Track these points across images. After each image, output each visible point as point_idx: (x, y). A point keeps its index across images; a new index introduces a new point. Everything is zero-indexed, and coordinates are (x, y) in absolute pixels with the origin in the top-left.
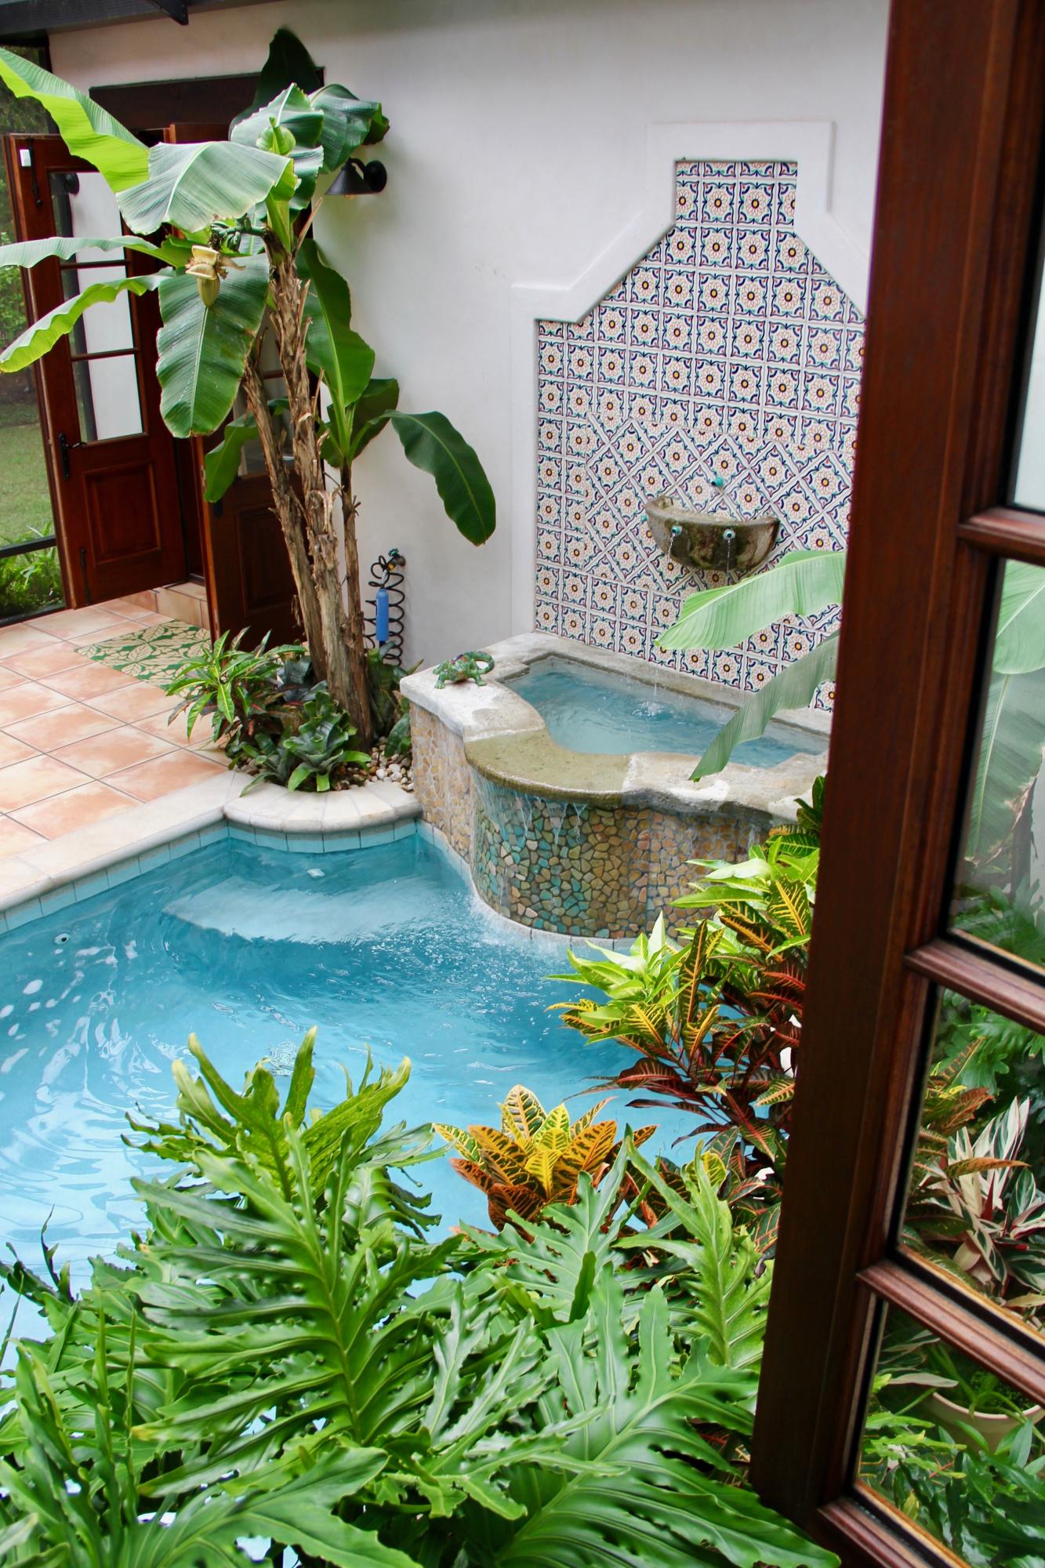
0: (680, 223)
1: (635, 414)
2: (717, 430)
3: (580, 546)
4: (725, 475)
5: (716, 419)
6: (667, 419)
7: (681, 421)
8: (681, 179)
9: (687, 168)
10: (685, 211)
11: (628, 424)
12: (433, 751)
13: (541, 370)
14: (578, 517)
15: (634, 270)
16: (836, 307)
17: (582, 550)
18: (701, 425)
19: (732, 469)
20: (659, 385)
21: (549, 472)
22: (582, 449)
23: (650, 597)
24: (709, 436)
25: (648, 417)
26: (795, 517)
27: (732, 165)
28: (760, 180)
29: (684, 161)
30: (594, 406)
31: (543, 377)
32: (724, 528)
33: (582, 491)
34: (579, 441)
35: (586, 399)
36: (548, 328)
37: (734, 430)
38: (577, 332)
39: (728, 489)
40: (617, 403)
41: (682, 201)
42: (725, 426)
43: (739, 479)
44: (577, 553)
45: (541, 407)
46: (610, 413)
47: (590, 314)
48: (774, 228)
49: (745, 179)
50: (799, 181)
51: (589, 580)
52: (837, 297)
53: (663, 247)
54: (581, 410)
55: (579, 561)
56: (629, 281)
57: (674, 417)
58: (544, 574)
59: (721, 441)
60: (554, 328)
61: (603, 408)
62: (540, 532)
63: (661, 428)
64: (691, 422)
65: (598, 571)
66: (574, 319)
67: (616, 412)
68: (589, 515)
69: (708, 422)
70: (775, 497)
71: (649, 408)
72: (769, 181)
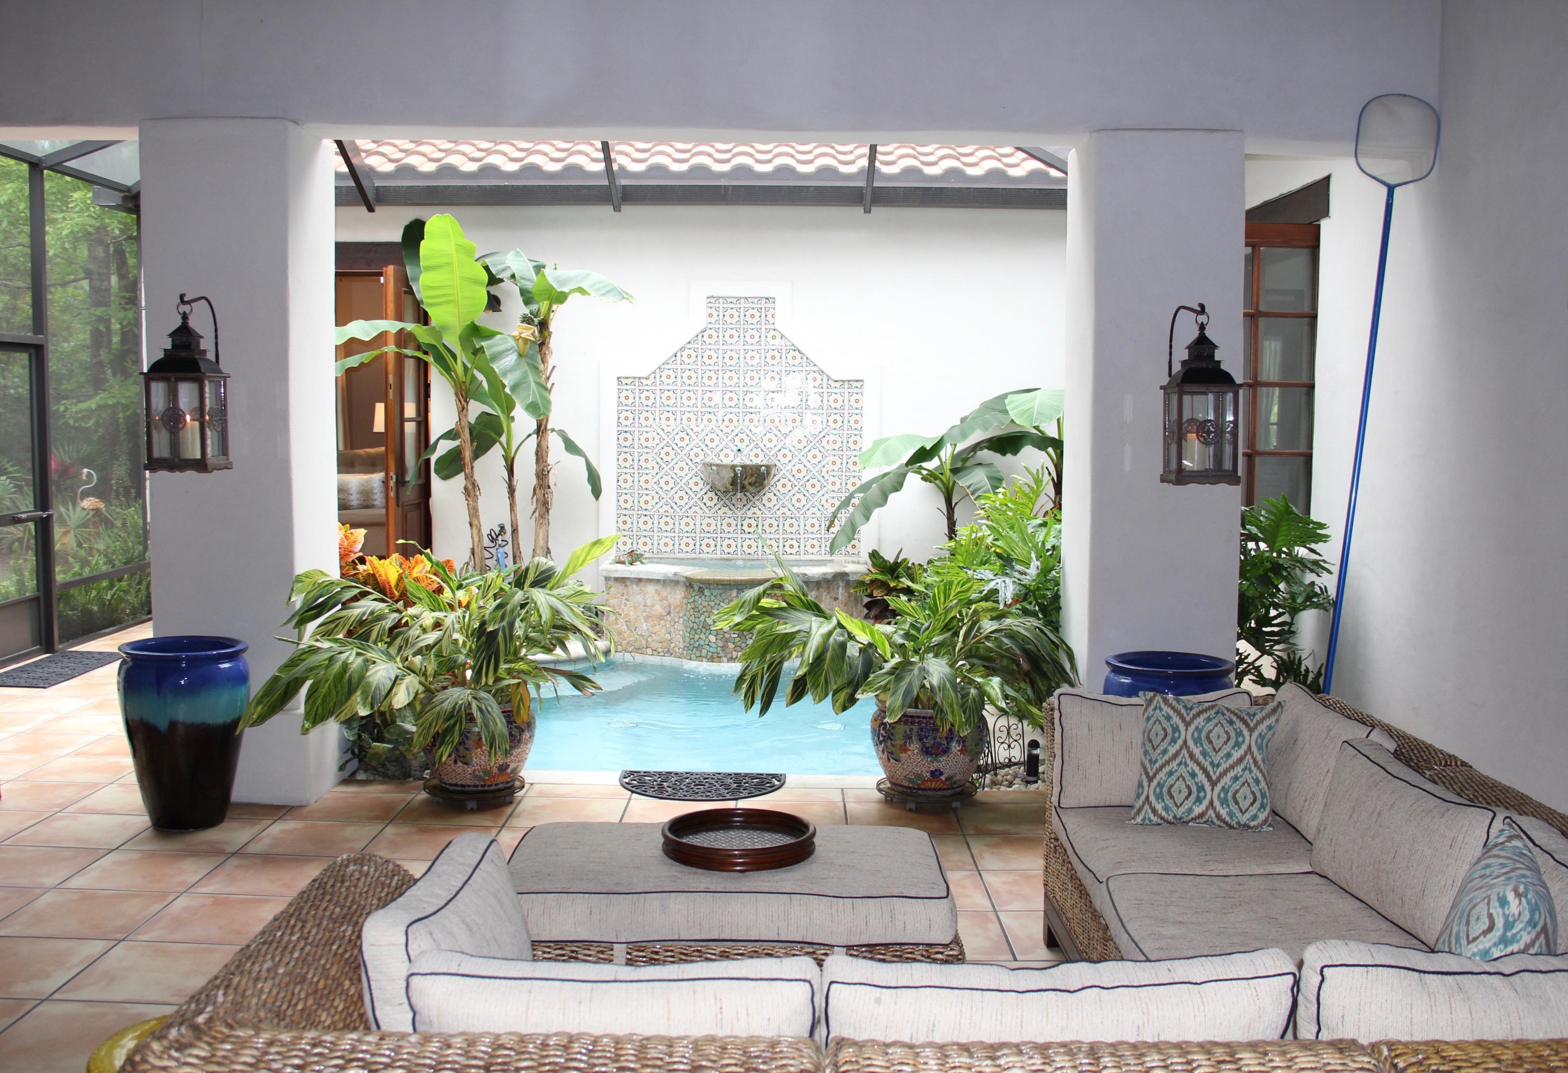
0: (710, 326)
1: (685, 421)
2: (737, 424)
3: (649, 498)
4: (741, 446)
5: (735, 419)
6: (705, 421)
7: (714, 422)
8: (710, 305)
9: (713, 300)
10: (713, 320)
11: (680, 428)
12: (625, 604)
13: (620, 404)
14: (647, 482)
15: (682, 349)
16: (798, 360)
17: (650, 501)
18: (726, 423)
19: (747, 442)
20: (699, 405)
21: (626, 460)
22: (649, 444)
23: (698, 518)
24: (732, 428)
25: (693, 424)
26: (783, 460)
27: (739, 299)
28: (754, 306)
29: (712, 297)
30: (657, 420)
31: (620, 408)
32: (761, 466)
33: (650, 466)
34: (647, 440)
35: (651, 417)
36: (624, 381)
37: (747, 422)
38: (645, 382)
39: (744, 453)
40: (672, 417)
41: (710, 315)
42: (741, 421)
43: (750, 447)
44: (646, 502)
45: (619, 424)
46: (668, 423)
47: (654, 372)
48: (763, 327)
49: (746, 305)
50: (777, 305)
51: (656, 516)
52: (799, 356)
53: (700, 337)
54: (648, 423)
55: (649, 507)
56: (679, 355)
57: (710, 420)
58: (622, 518)
59: (739, 429)
60: (629, 381)
61: (663, 421)
62: (619, 495)
63: (702, 427)
64: (720, 422)
65: (662, 510)
66: (645, 376)
67: (672, 422)
68: (655, 480)
69: (731, 421)
70: (773, 453)
71: (693, 417)
72: (760, 306)
